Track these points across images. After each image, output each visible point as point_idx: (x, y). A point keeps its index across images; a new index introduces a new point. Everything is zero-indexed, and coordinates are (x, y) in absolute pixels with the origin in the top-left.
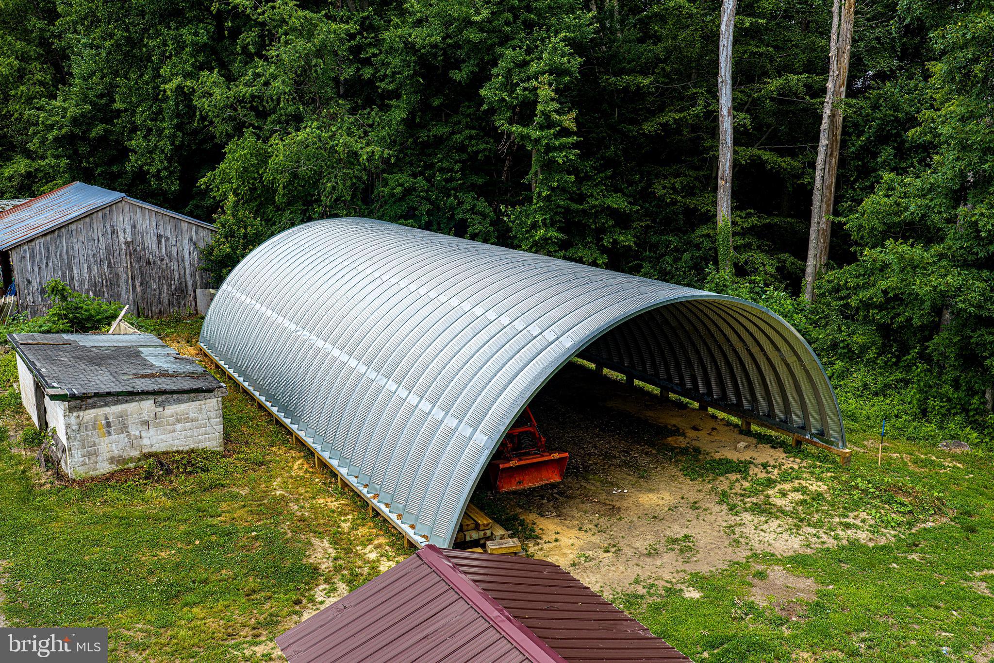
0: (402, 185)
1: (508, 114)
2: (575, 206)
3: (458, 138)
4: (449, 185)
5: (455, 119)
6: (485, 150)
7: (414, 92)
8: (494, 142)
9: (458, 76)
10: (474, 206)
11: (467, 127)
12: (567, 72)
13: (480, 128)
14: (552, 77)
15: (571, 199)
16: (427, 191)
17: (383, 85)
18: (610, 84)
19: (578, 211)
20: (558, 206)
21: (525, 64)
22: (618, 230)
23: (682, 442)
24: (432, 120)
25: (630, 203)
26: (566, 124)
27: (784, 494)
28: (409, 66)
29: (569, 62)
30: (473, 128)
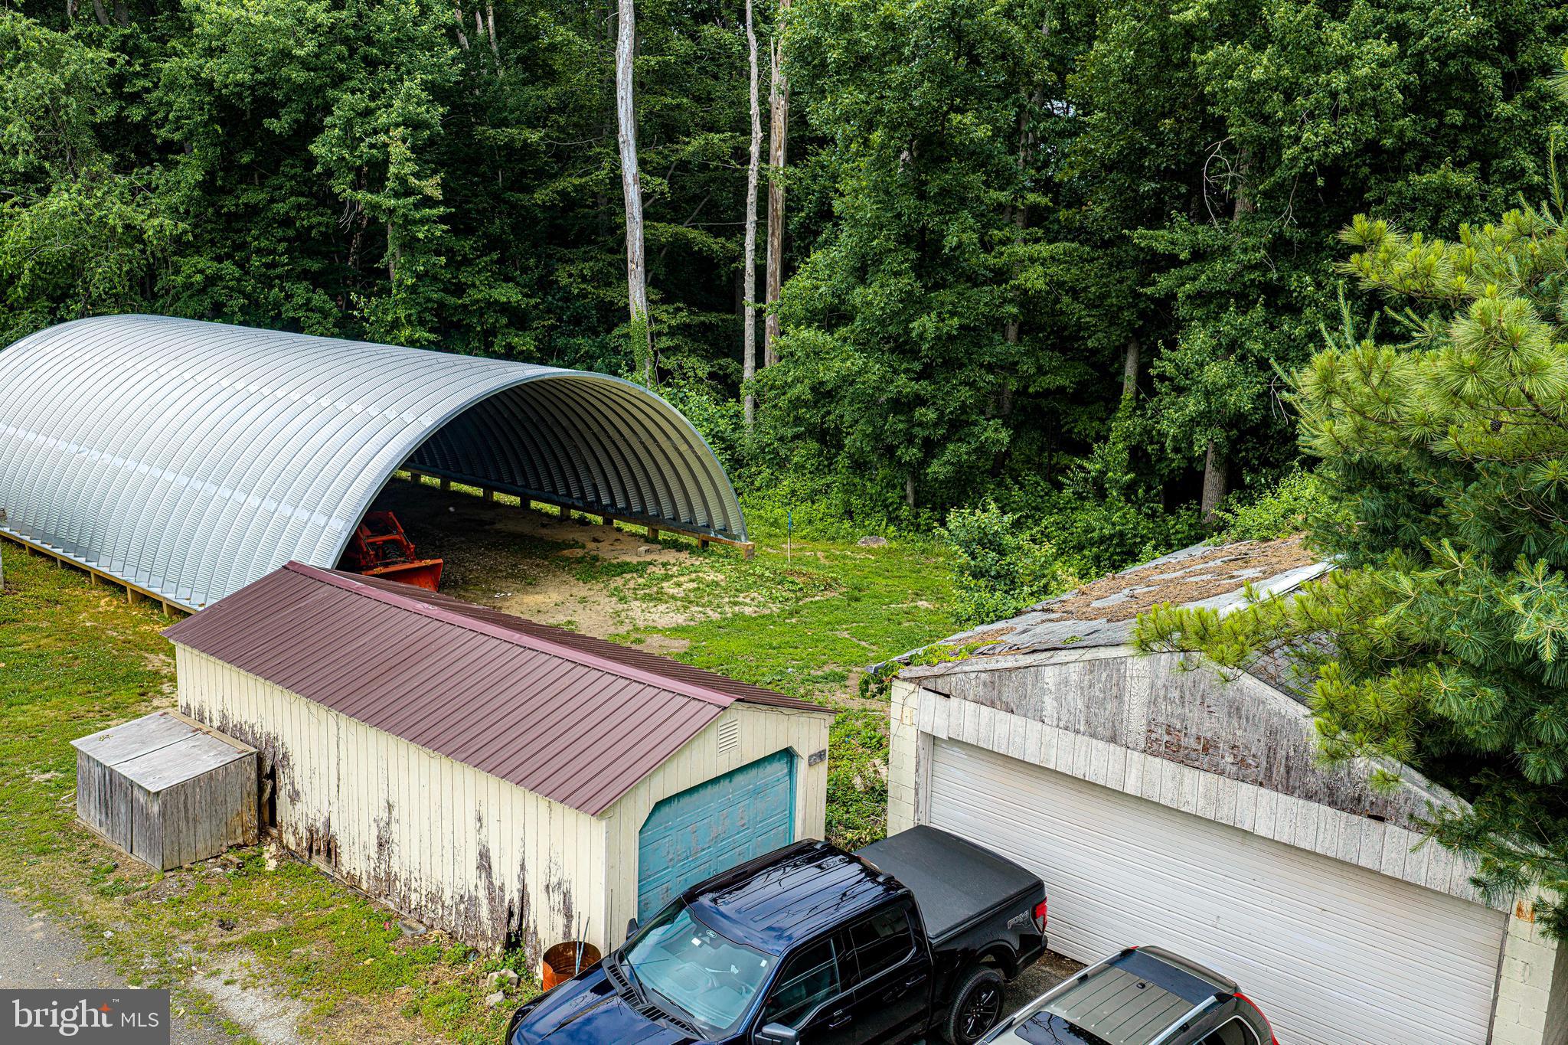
0: (201, 272)
1: (351, 177)
2: (452, 300)
3: (281, 207)
4: (272, 273)
5: (274, 181)
6: (320, 224)
7: (212, 144)
8: (334, 213)
9: (276, 125)
10: (309, 300)
11: (293, 193)
12: (426, 125)
13: (311, 195)
14: (409, 131)
15: (445, 290)
16: (239, 280)
17: (163, 132)
18: (488, 138)
19: (456, 308)
20: (429, 300)
21: (368, 113)
22: (513, 331)
23: (579, 553)
24: (240, 183)
25: (526, 295)
26: (429, 191)
27: (679, 585)
28: (202, 109)
29: (428, 112)
30: (302, 195)
